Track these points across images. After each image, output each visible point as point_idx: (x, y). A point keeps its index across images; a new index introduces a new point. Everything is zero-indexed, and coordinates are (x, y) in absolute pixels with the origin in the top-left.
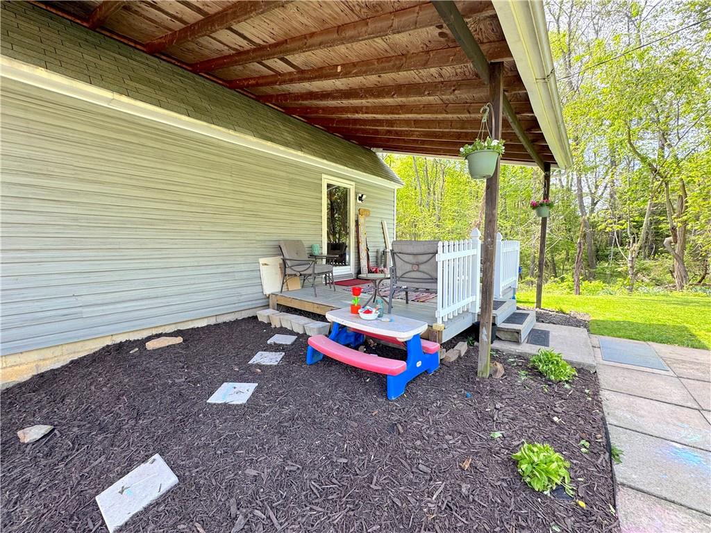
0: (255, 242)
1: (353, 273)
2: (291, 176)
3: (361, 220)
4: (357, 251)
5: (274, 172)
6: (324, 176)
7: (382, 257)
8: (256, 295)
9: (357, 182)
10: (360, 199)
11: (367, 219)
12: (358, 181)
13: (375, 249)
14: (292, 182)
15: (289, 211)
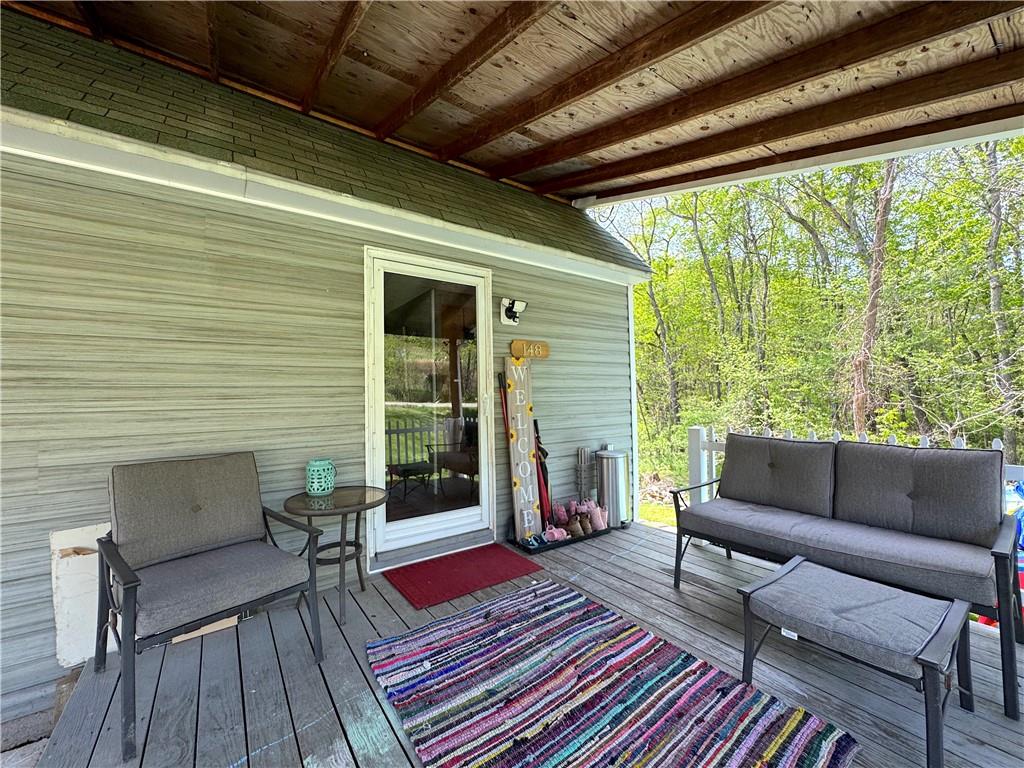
0: (35, 473)
1: (493, 527)
2: (228, 250)
3: (517, 371)
4: (503, 460)
5: (143, 236)
6: (369, 251)
7: (591, 468)
8: (30, 669)
9: (498, 268)
10: (511, 313)
11: (538, 368)
12: (501, 265)
13: (572, 448)
14: (226, 268)
15: (211, 358)
